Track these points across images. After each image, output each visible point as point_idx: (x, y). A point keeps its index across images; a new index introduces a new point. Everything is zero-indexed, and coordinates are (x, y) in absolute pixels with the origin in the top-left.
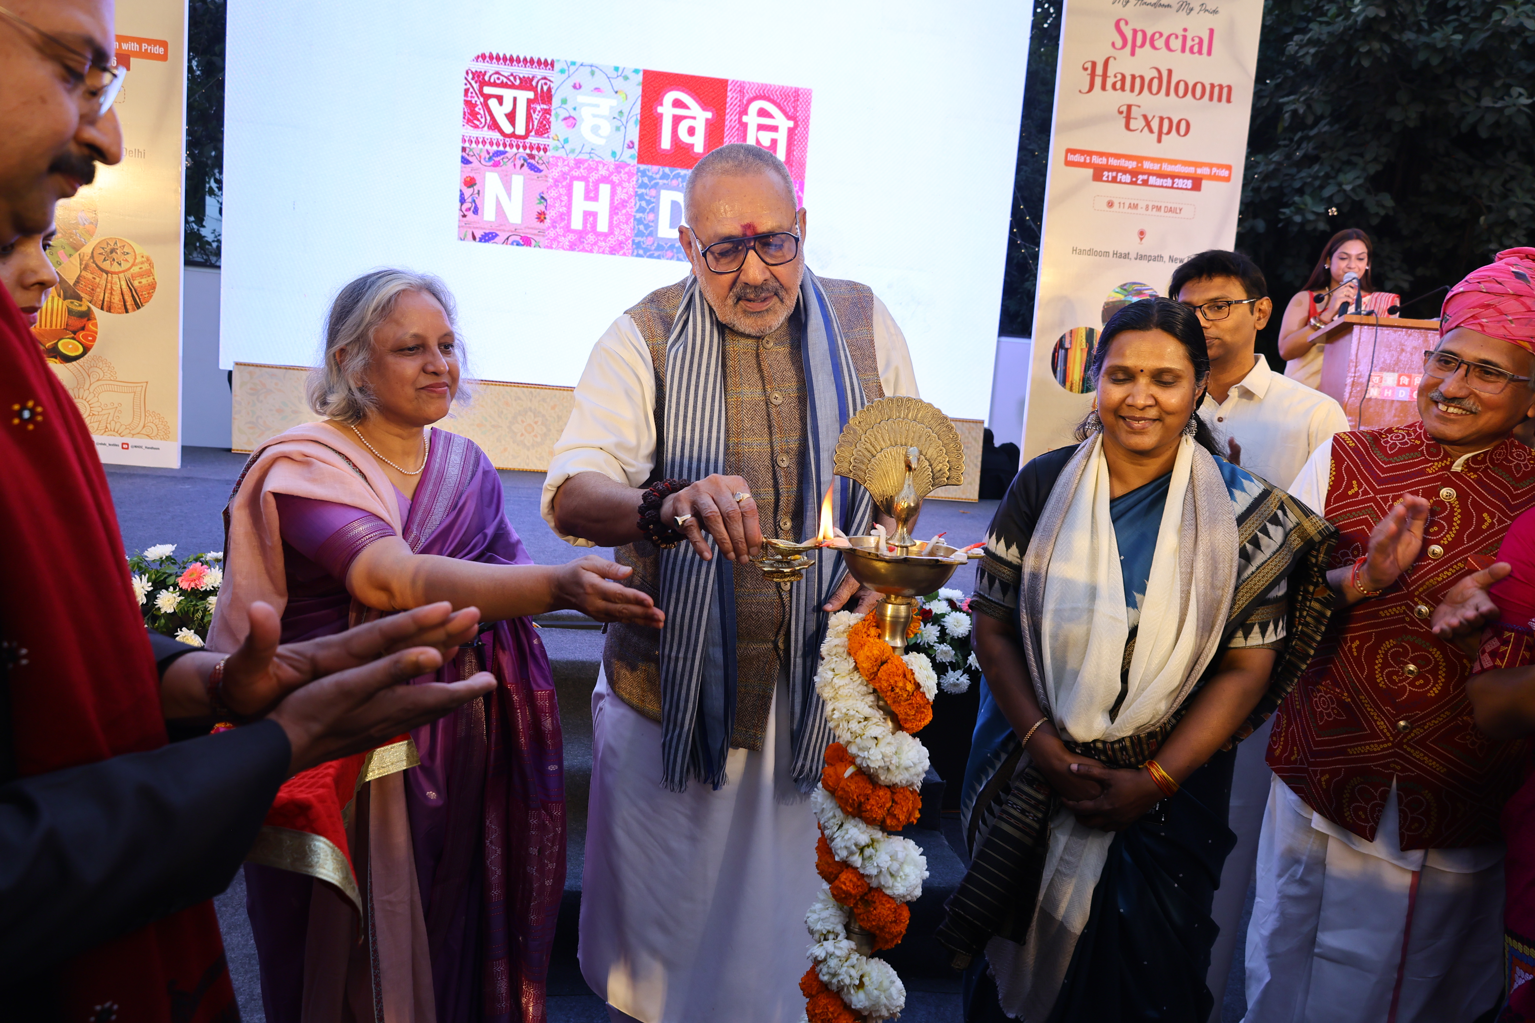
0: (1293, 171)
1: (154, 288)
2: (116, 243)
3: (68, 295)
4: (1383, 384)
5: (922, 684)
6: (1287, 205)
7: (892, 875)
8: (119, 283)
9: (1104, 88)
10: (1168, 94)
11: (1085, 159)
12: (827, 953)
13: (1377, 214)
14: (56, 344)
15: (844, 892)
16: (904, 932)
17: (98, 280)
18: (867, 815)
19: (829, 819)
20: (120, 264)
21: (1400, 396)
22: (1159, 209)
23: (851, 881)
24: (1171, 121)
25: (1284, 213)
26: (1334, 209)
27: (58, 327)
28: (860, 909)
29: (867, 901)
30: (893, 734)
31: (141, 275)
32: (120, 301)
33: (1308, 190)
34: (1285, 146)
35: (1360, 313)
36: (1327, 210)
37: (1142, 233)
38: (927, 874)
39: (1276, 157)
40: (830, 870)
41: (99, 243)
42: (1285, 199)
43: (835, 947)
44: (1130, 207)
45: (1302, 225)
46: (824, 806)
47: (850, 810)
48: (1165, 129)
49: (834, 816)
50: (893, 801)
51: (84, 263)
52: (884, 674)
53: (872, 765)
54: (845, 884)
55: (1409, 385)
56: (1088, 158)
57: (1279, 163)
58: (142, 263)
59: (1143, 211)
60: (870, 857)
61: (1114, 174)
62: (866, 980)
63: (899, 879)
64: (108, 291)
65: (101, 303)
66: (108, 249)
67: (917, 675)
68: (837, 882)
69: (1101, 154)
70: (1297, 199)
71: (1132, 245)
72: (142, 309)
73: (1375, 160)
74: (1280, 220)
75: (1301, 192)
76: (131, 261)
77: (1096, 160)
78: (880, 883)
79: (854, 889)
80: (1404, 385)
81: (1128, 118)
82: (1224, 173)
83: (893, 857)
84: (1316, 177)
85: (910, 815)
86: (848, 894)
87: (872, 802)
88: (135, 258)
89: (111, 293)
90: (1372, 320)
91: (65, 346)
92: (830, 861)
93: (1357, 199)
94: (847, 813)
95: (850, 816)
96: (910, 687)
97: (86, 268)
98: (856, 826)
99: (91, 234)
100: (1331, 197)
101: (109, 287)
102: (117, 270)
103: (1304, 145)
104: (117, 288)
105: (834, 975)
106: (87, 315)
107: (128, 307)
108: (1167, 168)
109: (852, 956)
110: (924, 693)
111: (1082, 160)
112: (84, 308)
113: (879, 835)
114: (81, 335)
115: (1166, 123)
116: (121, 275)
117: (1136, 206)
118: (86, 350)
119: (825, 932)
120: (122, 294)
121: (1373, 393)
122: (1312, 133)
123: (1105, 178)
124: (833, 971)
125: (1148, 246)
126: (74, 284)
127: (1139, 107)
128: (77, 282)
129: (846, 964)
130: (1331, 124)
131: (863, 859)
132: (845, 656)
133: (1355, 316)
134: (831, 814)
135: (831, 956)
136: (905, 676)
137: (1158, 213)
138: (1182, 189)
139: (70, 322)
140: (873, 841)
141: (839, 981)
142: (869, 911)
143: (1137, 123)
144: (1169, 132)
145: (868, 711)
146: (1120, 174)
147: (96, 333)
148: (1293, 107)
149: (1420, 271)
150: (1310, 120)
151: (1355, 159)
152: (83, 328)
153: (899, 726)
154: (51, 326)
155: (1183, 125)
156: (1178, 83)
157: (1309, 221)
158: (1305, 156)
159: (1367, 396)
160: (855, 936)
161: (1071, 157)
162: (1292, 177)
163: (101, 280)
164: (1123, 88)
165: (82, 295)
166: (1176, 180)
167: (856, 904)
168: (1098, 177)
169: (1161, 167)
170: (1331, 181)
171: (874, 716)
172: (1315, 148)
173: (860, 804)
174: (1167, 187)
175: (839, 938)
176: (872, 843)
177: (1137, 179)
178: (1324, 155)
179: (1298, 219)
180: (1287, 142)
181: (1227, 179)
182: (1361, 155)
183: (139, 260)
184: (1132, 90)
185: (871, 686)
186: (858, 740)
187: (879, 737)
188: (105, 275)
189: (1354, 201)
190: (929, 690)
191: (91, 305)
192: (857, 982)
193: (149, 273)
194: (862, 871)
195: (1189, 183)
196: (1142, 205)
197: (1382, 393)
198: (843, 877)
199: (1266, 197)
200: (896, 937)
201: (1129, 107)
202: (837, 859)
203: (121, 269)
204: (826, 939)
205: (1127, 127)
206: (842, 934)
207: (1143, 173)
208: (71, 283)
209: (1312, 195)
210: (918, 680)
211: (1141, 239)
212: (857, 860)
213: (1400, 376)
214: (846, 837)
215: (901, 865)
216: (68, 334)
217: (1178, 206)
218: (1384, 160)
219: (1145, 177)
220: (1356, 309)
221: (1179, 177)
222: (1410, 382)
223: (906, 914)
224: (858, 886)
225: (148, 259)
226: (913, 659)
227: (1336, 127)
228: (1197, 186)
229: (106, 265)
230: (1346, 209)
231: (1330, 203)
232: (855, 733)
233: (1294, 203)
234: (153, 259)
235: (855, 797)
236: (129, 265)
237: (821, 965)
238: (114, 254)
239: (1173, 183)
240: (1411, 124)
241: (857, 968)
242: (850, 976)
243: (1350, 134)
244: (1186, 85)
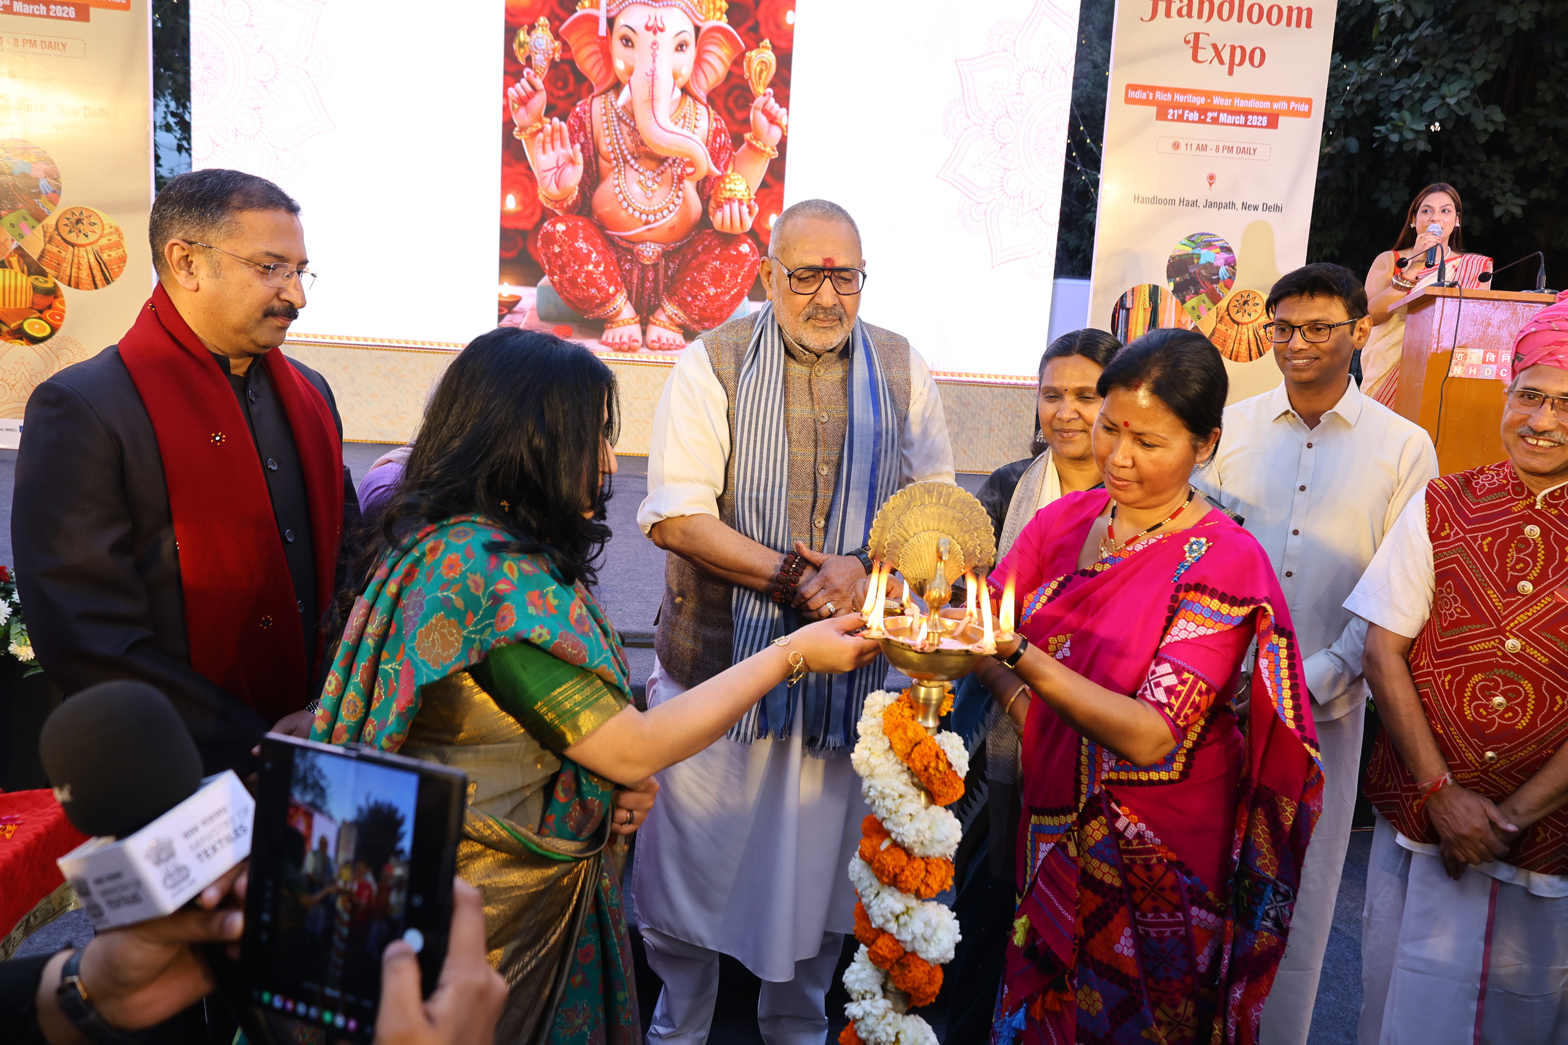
0: (1392, 80)
1: (125, 261)
2: (81, 213)
3: (32, 270)
4: (1468, 361)
5: (954, 764)
6: (1382, 122)
7: (925, 940)
8: (86, 257)
9: (1168, 14)
10: (1240, 20)
11: (1148, 96)
12: (865, 1012)
13: (1486, 130)
14: (22, 324)
15: (881, 956)
16: (937, 992)
17: (63, 253)
18: (903, 885)
19: (866, 888)
20: (87, 236)
21: (1486, 374)
22: (1230, 149)
23: (887, 946)
24: (1243, 49)
25: (1379, 131)
26: (1437, 124)
27: (23, 306)
28: (896, 972)
29: (902, 964)
30: (926, 808)
31: (110, 247)
32: (88, 276)
33: (1407, 104)
34: (1382, 52)
35: (1442, 285)
36: (1428, 127)
37: (1211, 178)
38: (960, 938)
39: (1371, 65)
40: (867, 935)
41: (64, 213)
42: (1381, 115)
43: (872, 1006)
44: (1198, 148)
45: (1400, 144)
46: (862, 875)
47: (886, 880)
48: (1237, 60)
49: (871, 885)
50: (927, 871)
51: (48, 235)
52: (917, 754)
53: (906, 840)
54: (881, 949)
55: (1496, 362)
56: (1151, 94)
57: (1375, 73)
58: (111, 234)
59: (1213, 152)
60: (905, 924)
61: (1180, 112)
62: (901, 1036)
63: (932, 944)
64: (75, 266)
65: (67, 278)
66: (73, 220)
67: (949, 755)
68: (874, 947)
69: (1165, 90)
70: (1393, 114)
71: (1200, 191)
72: (112, 285)
73: (1484, 67)
74: (1375, 140)
75: (1399, 105)
76: (99, 232)
77: (1159, 95)
78: (914, 948)
79: (890, 953)
80: (1490, 362)
81: (1196, 48)
82: (1304, 108)
83: (927, 924)
84: (1416, 89)
85: (943, 883)
86: (884, 959)
87: (907, 873)
88: (103, 229)
89: (79, 268)
90: (1455, 291)
91: (31, 326)
92: (867, 926)
93: (1462, 114)
94: (883, 883)
95: (886, 886)
96: (942, 766)
97: (50, 241)
98: (891, 895)
99: (54, 202)
100: (1433, 112)
101: (76, 261)
102: (84, 243)
103: (1403, 51)
104: (84, 261)
105: (872, 1032)
106: (54, 293)
107: (98, 282)
108: (1241, 104)
109: (888, 1015)
110: (955, 772)
111: (1144, 97)
112: (50, 285)
113: (913, 903)
114: (47, 314)
115: (1238, 52)
116: (89, 248)
117: (1204, 148)
118: (54, 330)
119: (862, 992)
120: (91, 269)
121: (1457, 371)
122: (1412, 37)
123: (1170, 117)
124: (870, 1029)
125: (1217, 193)
126: (39, 259)
127: (1208, 35)
128: (42, 256)
129: (883, 1022)
130: (1433, 26)
131: (899, 926)
132: (880, 735)
133: (1437, 288)
134: (867, 883)
135: (868, 1015)
136: (937, 756)
137: (1230, 155)
138: (1256, 126)
139: (35, 300)
140: (908, 908)
141: (876, 1038)
142: (905, 974)
143: (1206, 54)
144: (1241, 63)
145: (903, 789)
146: (1186, 112)
147: (64, 312)
148: (1390, 8)
149: (1535, 193)
150: (1409, 23)
151: (1460, 67)
152: (50, 307)
153: (932, 798)
154: (15, 304)
155: (1258, 53)
156: (1251, 8)
157: (1407, 140)
158: (1404, 63)
159: (1450, 375)
160: (890, 995)
161: (1132, 94)
162: (1390, 88)
163: (67, 254)
164: (1189, 15)
165: (47, 270)
166: (1250, 117)
167: (892, 968)
168: (1162, 115)
169: (1233, 103)
170: (1433, 93)
171: (909, 794)
172: (1414, 55)
173: (895, 875)
174: (1239, 125)
175: (876, 998)
176: (907, 911)
177: (1206, 117)
178: (1424, 63)
179: (1395, 138)
180: (1383, 47)
181: (1307, 114)
182: (1468, 62)
183: (107, 230)
184: (1200, 16)
185: (905, 765)
186: (893, 816)
187: (914, 813)
188: (71, 248)
189: (1458, 116)
190: (960, 770)
191: (57, 282)
192: (893, 1039)
193: (118, 245)
194: (897, 937)
195: (1264, 120)
196: (1212, 145)
197: (1465, 371)
198: (880, 942)
199: (1359, 112)
200: (930, 996)
201: (1197, 36)
202: (874, 926)
203: (88, 241)
204: (863, 998)
205: (1195, 58)
206: (879, 994)
207: (1212, 110)
208: (35, 257)
209: (1411, 111)
210: (950, 760)
211: (1211, 184)
212: (892, 927)
213: (1485, 353)
214: (883, 905)
215: (935, 930)
216: (34, 313)
217: (1252, 146)
218: (1494, 67)
219: (1215, 114)
220: (1439, 280)
221: (1253, 114)
222: (1496, 359)
223: (939, 976)
224: (893, 951)
225: (117, 230)
226: (945, 740)
227: (1440, 29)
228: (1273, 123)
229: (72, 238)
230: (1449, 126)
231: (1431, 118)
232: (890, 809)
233: (1391, 119)
234: (122, 230)
235: (891, 869)
236: (96, 237)
237: (859, 1023)
238: (80, 225)
239: (1246, 120)
240: (1525, 27)
241: (893, 1026)
242: (887, 1033)
243: (1456, 37)
244: (1261, 8)
